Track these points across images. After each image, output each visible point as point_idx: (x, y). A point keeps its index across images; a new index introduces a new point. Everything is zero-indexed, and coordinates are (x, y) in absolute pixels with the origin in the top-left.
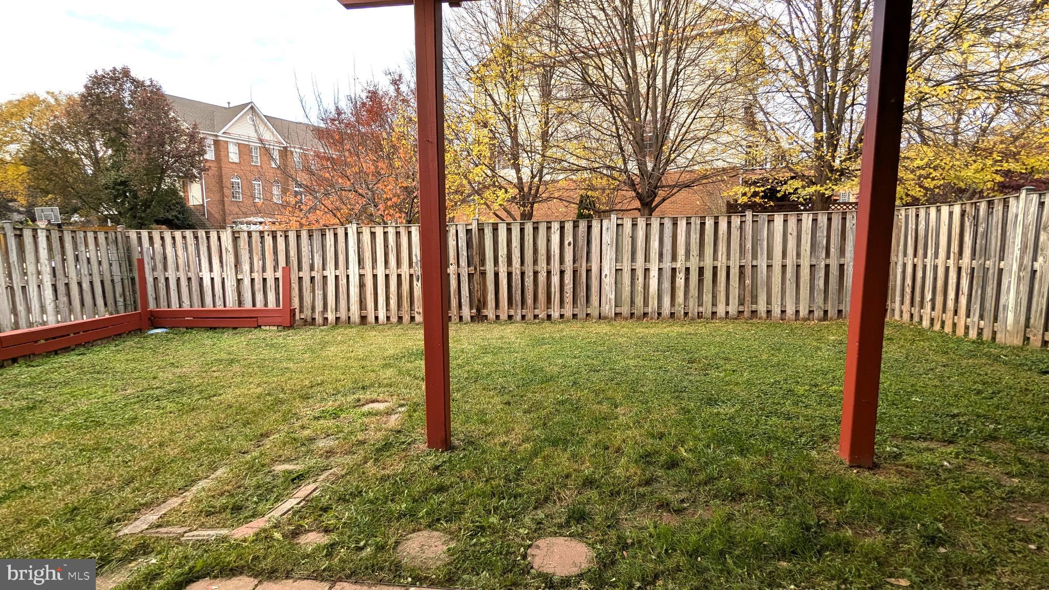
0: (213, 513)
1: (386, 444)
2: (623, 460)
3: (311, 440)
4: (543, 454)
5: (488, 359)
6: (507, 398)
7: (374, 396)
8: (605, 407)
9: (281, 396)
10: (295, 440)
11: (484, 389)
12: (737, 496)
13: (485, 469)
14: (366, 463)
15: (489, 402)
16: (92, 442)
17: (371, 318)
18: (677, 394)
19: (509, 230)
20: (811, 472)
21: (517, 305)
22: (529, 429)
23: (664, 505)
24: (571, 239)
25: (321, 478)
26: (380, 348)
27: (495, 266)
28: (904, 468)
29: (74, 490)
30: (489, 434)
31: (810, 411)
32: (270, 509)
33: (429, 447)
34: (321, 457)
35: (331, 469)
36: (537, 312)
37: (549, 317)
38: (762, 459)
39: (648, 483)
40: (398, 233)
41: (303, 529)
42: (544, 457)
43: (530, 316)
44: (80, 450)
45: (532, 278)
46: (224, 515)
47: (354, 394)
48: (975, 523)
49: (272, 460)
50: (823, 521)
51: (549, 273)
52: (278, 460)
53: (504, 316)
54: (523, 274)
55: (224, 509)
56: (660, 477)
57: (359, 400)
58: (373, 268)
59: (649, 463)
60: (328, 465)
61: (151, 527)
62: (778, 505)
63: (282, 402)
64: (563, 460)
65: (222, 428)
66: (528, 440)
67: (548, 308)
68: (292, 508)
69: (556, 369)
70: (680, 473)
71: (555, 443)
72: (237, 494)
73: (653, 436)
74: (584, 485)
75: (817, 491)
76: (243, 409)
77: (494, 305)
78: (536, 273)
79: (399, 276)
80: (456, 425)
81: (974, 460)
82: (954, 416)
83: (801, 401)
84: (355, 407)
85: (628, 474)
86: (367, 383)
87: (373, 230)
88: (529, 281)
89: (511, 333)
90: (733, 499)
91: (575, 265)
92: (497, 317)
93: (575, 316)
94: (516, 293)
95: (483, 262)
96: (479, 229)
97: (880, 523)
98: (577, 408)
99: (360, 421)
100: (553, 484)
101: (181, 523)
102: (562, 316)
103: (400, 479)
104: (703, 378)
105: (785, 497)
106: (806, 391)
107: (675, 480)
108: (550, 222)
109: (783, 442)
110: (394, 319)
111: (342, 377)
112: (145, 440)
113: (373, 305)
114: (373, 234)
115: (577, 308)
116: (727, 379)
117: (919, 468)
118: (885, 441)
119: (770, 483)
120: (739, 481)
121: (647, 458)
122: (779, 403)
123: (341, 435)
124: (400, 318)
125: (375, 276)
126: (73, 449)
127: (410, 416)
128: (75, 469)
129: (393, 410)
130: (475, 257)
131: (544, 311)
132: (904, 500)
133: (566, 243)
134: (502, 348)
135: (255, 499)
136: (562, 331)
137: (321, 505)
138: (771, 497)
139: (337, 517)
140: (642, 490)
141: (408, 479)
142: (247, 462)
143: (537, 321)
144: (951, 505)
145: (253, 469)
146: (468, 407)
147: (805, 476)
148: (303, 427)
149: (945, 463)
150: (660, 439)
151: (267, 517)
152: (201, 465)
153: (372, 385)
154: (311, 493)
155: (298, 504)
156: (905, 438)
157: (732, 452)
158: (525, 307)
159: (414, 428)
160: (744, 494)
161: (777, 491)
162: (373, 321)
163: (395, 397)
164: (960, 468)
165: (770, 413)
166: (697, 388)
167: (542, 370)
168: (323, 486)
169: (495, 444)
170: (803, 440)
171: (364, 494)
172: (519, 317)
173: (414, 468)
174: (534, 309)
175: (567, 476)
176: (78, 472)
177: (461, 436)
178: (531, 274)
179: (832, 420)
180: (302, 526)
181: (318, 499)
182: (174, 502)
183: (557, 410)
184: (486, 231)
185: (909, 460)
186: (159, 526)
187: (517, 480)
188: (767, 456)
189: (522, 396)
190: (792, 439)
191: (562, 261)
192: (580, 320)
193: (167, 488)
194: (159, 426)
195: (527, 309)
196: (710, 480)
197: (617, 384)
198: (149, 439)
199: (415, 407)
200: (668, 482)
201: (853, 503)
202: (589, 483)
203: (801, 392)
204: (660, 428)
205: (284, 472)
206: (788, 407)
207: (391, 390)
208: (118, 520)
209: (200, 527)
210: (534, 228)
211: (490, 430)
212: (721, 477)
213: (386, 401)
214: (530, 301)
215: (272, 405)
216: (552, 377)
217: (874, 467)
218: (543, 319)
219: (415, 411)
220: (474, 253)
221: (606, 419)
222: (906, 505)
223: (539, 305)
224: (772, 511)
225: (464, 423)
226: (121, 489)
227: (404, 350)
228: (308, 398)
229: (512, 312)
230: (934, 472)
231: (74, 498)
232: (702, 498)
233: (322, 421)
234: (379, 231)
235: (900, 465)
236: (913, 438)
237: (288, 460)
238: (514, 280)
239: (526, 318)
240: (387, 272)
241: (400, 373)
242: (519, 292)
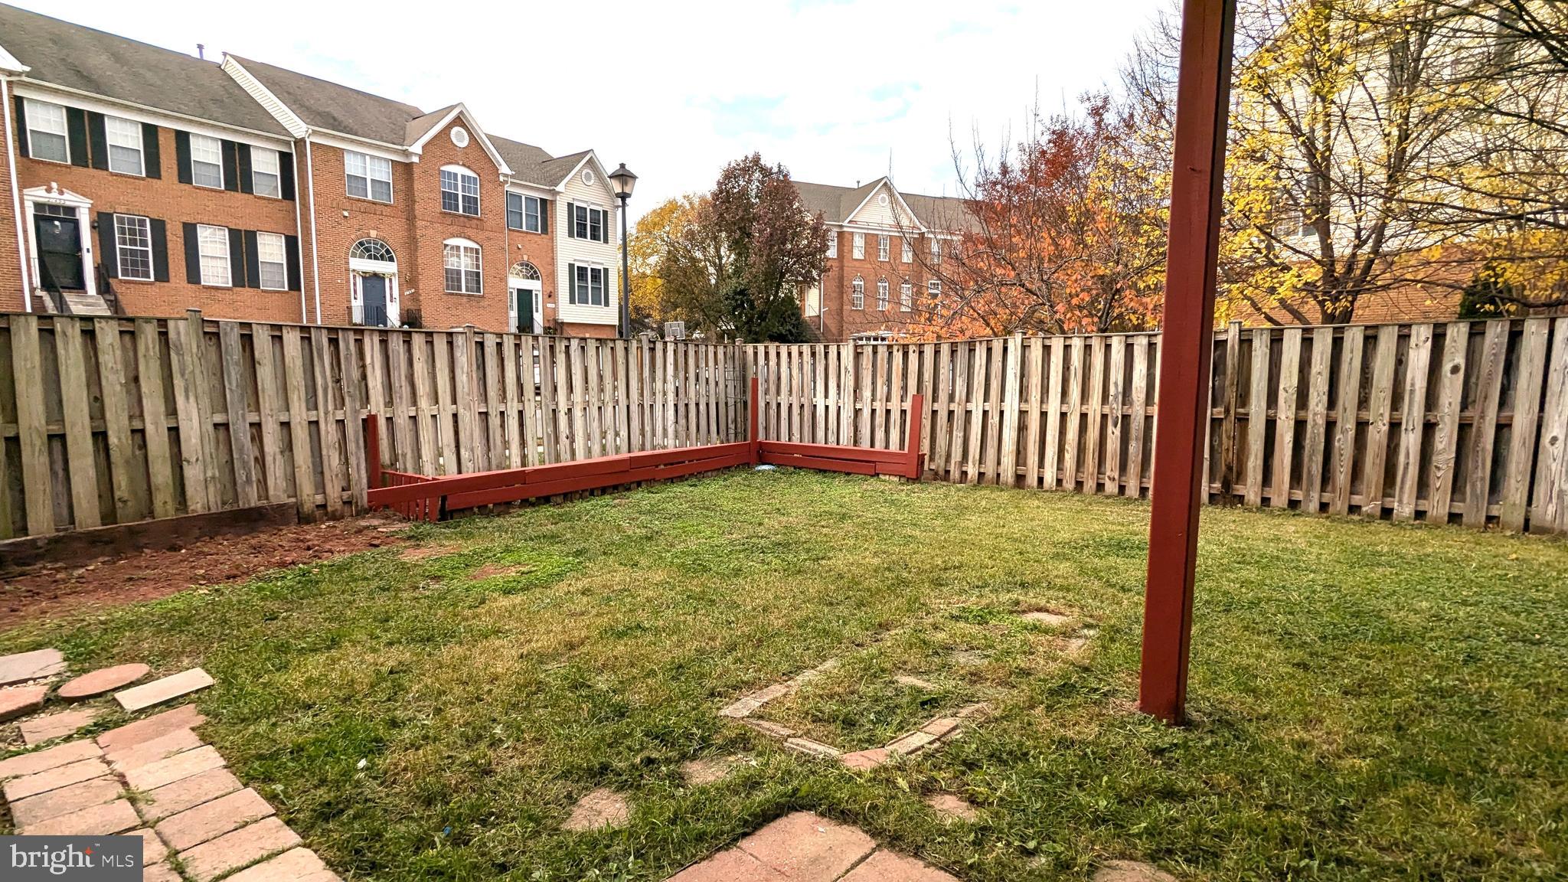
0: (820, 720)
1: (1064, 685)
3: (948, 649)
4: (1403, 791)
5: (1251, 573)
7: (1043, 603)
9: (905, 575)
10: (925, 643)
13: (1263, 784)
14: (1032, 707)
15: (1261, 656)
16: (698, 590)
17: (1032, 480)
19: (1307, 343)
21: (1311, 484)
24: (1460, 360)
25: (964, 712)
26: (1047, 527)
27: (1269, 407)
29: (680, 644)
30: (1265, 717)
32: (892, 738)
33: (1142, 709)
34: (963, 678)
35: (978, 702)
36: (1357, 500)
37: (1387, 513)
40: (1088, 348)
41: (937, 786)
42: (1407, 800)
43: (1339, 505)
44: (688, 597)
45: (1352, 434)
46: (832, 727)
47: (1009, 592)
49: (895, 665)
51: (1395, 427)
52: (900, 667)
53: (1279, 500)
54: (1330, 425)
55: (833, 718)
57: (1017, 603)
58: (1042, 402)
60: (973, 696)
61: (752, 716)
63: (905, 583)
64: (1462, 821)
65: (831, 604)
67: (1385, 495)
68: (923, 747)
69: (1416, 619)
72: (851, 702)
76: (857, 584)
77: (1260, 478)
78: (1362, 426)
79: (1084, 416)
80: (1195, 680)
84: (1011, 612)
86: (1029, 579)
87: (1047, 342)
88: (1344, 441)
89: (1294, 530)
91: (1467, 414)
92: (1266, 501)
93: (1454, 518)
94: (1311, 459)
95: (1244, 398)
96: (1241, 341)
98: (1485, 713)
99: (1020, 637)
101: (784, 722)
102: (1420, 515)
103: (1093, 753)
108: (1410, 326)
110: (1069, 485)
111: (990, 563)
112: (748, 600)
113: (1036, 459)
114: (1047, 349)
115: (1463, 501)
123: (990, 652)
124: (1079, 485)
125: (1044, 415)
126: (682, 593)
127: (1105, 648)
128: (682, 618)
129: (1074, 630)
130: (1229, 390)
131: (1375, 499)
133: (1447, 367)
134: (1278, 558)
135: (872, 716)
136: (1422, 543)
137: (963, 756)
139: (989, 784)
141: (1110, 758)
142: (862, 660)
143: (1356, 517)
145: (871, 672)
146: (1215, 654)
148: (935, 627)
151: (888, 749)
152: (808, 649)
153: (1036, 583)
154: (949, 732)
155: (931, 743)
158: (1329, 488)
159: (1112, 669)
162: (1035, 483)
163: (1076, 611)
167: (1379, 614)
168: (966, 727)
169: (1282, 740)
171: (1031, 759)
172: (1313, 506)
173: (1117, 739)
174: (1352, 493)
176: (685, 622)
177: (1205, 706)
178: (1351, 426)
180: (936, 781)
181: (960, 745)
182: (777, 690)
184: (1256, 343)
186: (761, 717)
191: (1431, 401)
192: (1470, 527)
193: (770, 668)
194: (763, 585)
195: (1333, 491)
198: (753, 599)
199: (1113, 634)
205: (911, 687)
207: (1070, 596)
208: (720, 695)
209: (806, 734)
210: (1366, 338)
211: (1268, 709)
213: (1061, 614)
214: (1342, 475)
215: (893, 584)
218: (1371, 517)
219: (1113, 640)
220: (1227, 383)
223: (1364, 487)
225: (1208, 684)
226: (723, 655)
227: (1087, 536)
228: (941, 585)
229: (1298, 495)
231: (679, 651)
233: (962, 624)
234: (1057, 344)
237: (915, 672)
238: (1308, 435)
239: (1331, 509)
240: (1064, 410)
241: (1082, 572)
242: (1319, 458)
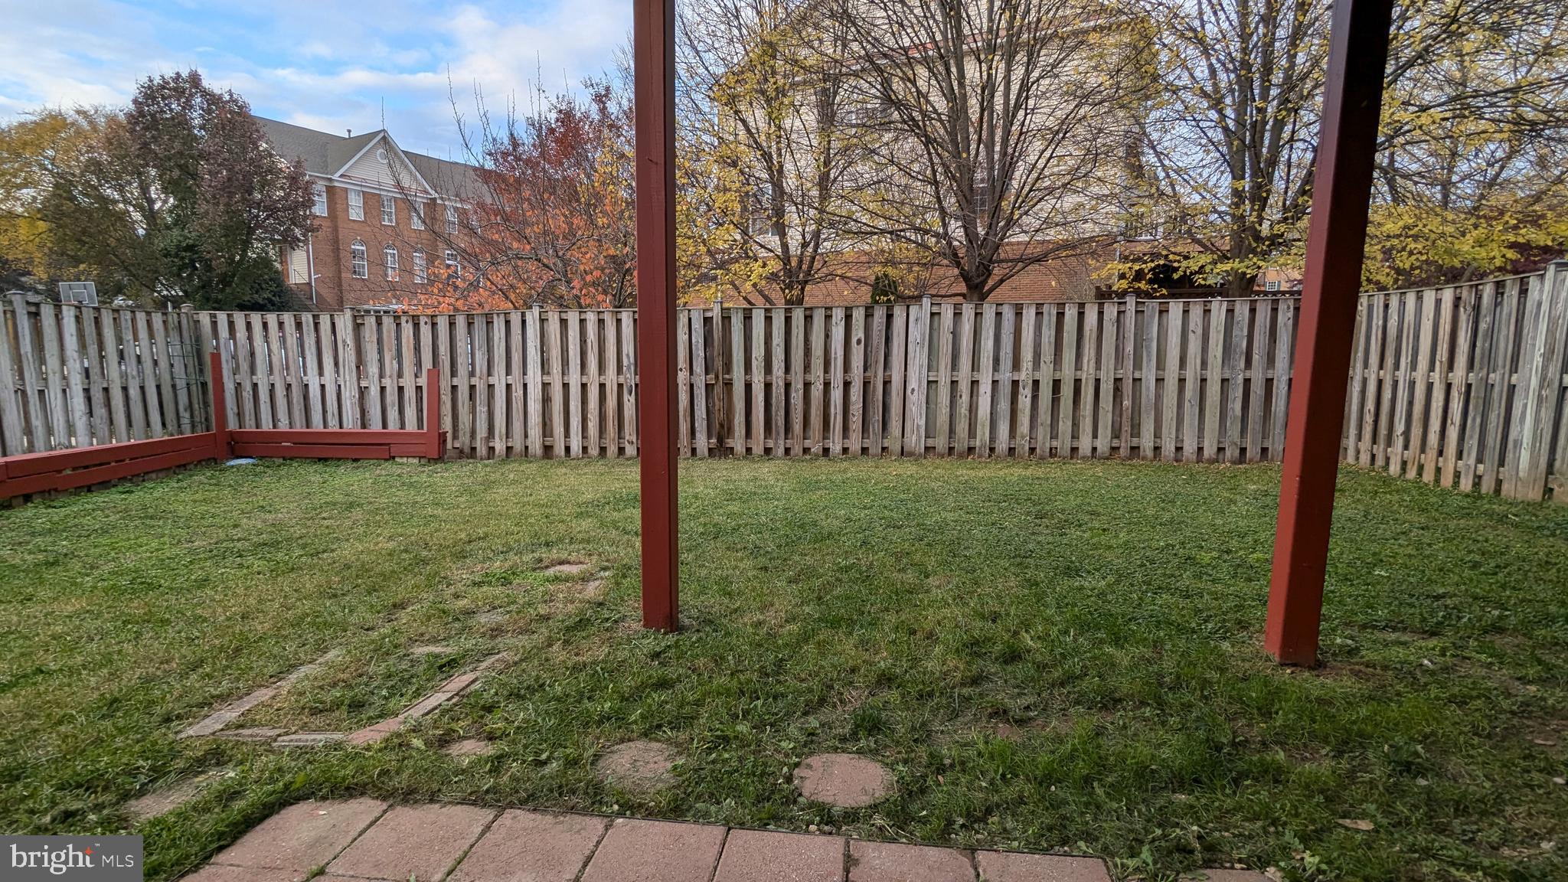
0: (321, 711)
1: (581, 620)
2: (938, 650)
3: (470, 613)
4: (816, 639)
5: (734, 507)
6: (763, 561)
7: (564, 556)
8: (910, 577)
9: (425, 553)
10: (444, 612)
11: (728, 549)
12: (1110, 702)
13: (730, 658)
14: (550, 645)
15: (737, 567)
16: (142, 611)
17: (559, 449)
18: (1018, 560)
19: (768, 319)
20: (1222, 670)
21: (778, 433)
22: (796, 605)
23: (1000, 713)
24: (861, 335)
25: (484, 665)
26: (572, 491)
27: (746, 374)
28: (1362, 668)
29: (114, 675)
30: (736, 610)
31: (1219, 587)
32: (406, 706)
33: (644, 626)
34: (483, 635)
35: (498, 653)
36: (808, 443)
37: (826, 452)
38: (1148, 653)
39: (975, 681)
40: (601, 322)
41: (455, 735)
42: (819, 643)
43: (797, 450)
44: (124, 622)
45: (801, 392)
46: (337, 713)
47: (533, 552)
48: (1473, 746)
49: (410, 639)
50: (1242, 738)
51: (827, 385)
52: (419, 639)
53: (758, 450)
54: (788, 385)
55: (337, 705)
56: (995, 674)
57: (540, 560)
58: (563, 374)
59: (978, 655)
60: (493, 648)
61: (227, 727)
62: (1172, 716)
63: (425, 562)
64: (847, 648)
65: (335, 596)
66: (794, 619)
67: (824, 438)
68: (440, 705)
69: (836, 523)
70: (1020, 670)
71: (835, 623)
72: (358, 685)
73: (983, 617)
74: (879, 682)
75: (1230, 697)
76: (367, 571)
77: (744, 432)
78: (807, 385)
79: (602, 386)
80: (686, 596)
81: (1469, 659)
82: (1438, 598)
83: (1206, 573)
84: (534, 570)
85: (945, 668)
86: (553, 538)
87: (564, 316)
88: (797, 397)
89: (767, 471)
90: (1105, 707)
91: (867, 374)
92: (749, 450)
93: (865, 450)
94: (776, 415)
95: (728, 367)
96: (723, 317)
97: (1328, 743)
98: (868, 577)
99: (541, 589)
100: (831, 680)
101: (272, 724)
102: (845, 450)
103: (602, 669)
104: (1058, 538)
105: (1182, 704)
106: (1215, 559)
107: (1015, 678)
108: (831, 308)
109: (1181, 629)
110: (594, 451)
111: (516, 529)
112: (220, 610)
113: (562, 429)
114: (564, 322)
115: (868, 438)
116: (1095, 540)
117: (1385, 668)
118: (1334, 630)
119: (1161, 685)
120: (1112, 682)
121: (974, 647)
122: (1173, 575)
123: (513, 607)
124: (603, 450)
125: (566, 386)
126: (114, 619)
127: (618, 584)
128: (116, 648)
129: (592, 574)
130: (717, 359)
131: (819, 442)
132: (1364, 711)
133: (854, 340)
134: (755, 494)
135: (384, 692)
136: (845, 471)
137: (482, 702)
138: (1161, 704)
139: (507, 719)
140: (966, 691)
141: (615, 670)
142: (373, 641)
143: (808, 457)
144: (1435, 719)
145: (381, 651)
146: (704, 572)
147: (1214, 676)
148: (457, 596)
149: (1426, 662)
150: (994, 621)
151: (401, 717)
152: (304, 645)
153: (561, 540)
154: (468, 685)
155: (448, 700)
156: (1364, 627)
157: (1102, 641)
158: (790, 436)
159: (622, 600)
160: (1120, 700)
161: (1170, 695)
162: (563, 453)
163: (595, 558)
164: (1445, 669)
165: (1160, 588)
166: (1049, 553)
167: (815, 524)
168: (486, 677)
169: (745, 625)
170: (1210, 626)
171: (548, 689)
172: (781, 451)
173: (621, 655)
174: (804, 439)
175: (853, 670)
176: (120, 652)
177: (694, 613)
178: (800, 386)
179: (1254, 600)
180: (454, 731)
181: (478, 694)
182: (263, 695)
183: (838, 579)
184: (734, 320)
185: (1368, 655)
186: (241, 726)
187: (779, 674)
188: (1155, 646)
189: (785, 560)
190: (1194, 625)
191: (847, 367)
192: (873, 456)
193: (252, 674)
194: (241, 591)
195: (792, 438)
196: (1069, 679)
197: (929, 545)
198: (225, 608)
199: (624, 571)
200: (1006, 681)
201: (1286, 714)
202: (886, 680)
203: (1207, 560)
204: (993, 605)
205: (428, 655)
206: (1186, 580)
207: (590, 547)
208: (179, 717)
209: (302, 728)
210: (806, 317)
211: (738, 604)
212: (1086, 675)
213: (581, 563)
214: (797, 427)
215: (410, 565)
216: (830, 534)
217: (1318, 666)
218: (817, 455)
219: (624, 576)
220: (715, 354)
221: (912, 593)
222: (1367, 718)
223: (811, 433)
224: (1163, 723)
225: (697, 595)
226: (183, 676)
227: (608, 495)
228: (465, 557)
229: (771, 444)
230: (1409, 674)
231: (115, 686)
232: (1057, 705)
233: (485, 588)
234: (573, 317)
235: (1357, 664)
236: (1375, 627)
237: (434, 640)
238: (774, 395)
239: (792, 452)
240: (584, 381)
241: (602, 525)
242: (782, 413)
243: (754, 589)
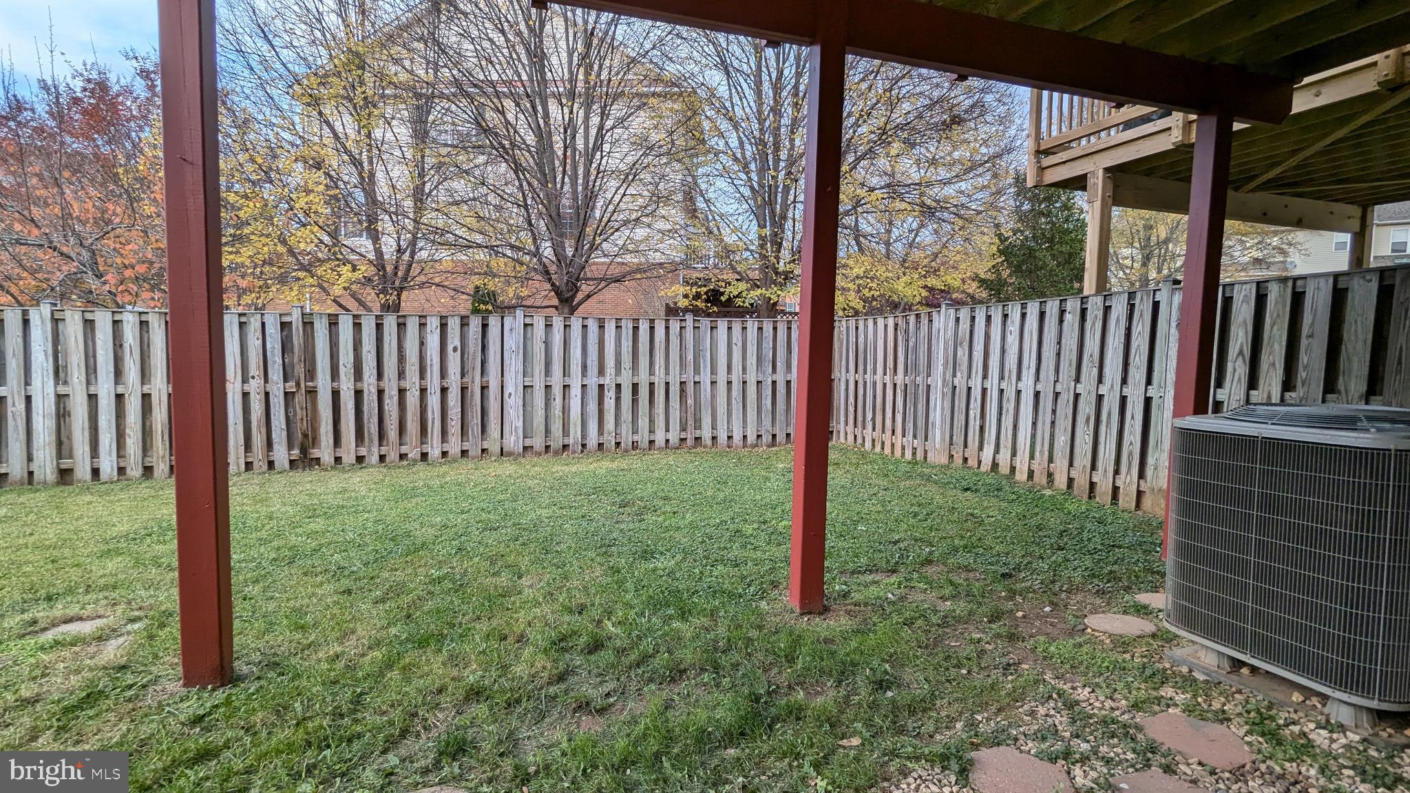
2: (527, 652)
4: (402, 662)
6: (346, 583)
7: (73, 611)
8: (504, 580)
11: (305, 574)
12: (677, 673)
13: (297, 705)
15: (314, 594)
17: (83, 471)
18: (604, 550)
19: (357, 326)
20: (760, 628)
21: (371, 441)
22: (382, 628)
23: (583, 706)
24: (458, 343)
26: (98, 524)
27: (333, 380)
28: (852, 607)
30: (310, 646)
31: (759, 554)
33: (185, 685)
36: (404, 449)
37: (424, 456)
38: (705, 621)
39: (561, 678)
40: (144, 324)
42: (404, 668)
43: (393, 456)
45: (396, 398)
47: (23, 611)
48: (917, 657)
50: (774, 687)
51: (423, 391)
53: (349, 458)
54: (380, 393)
56: (580, 666)
57: (34, 622)
58: (88, 383)
59: (564, 650)
62: (725, 677)
64: (435, 666)
66: (378, 645)
67: (422, 443)
69: (432, 531)
70: (606, 656)
71: (422, 643)
73: (571, 611)
74: (467, 699)
75: (767, 650)
77: (331, 441)
78: (402, 392)
79: (146, 397)
80: (244, 640)
81: (914, 587)
82: (895, 543)
83: (749, 543)
84: (22, 636)
85: (533, 671)
86: (60, 589)
87: (89, 316)
88: (391, 404)
89: (358, 481)
90: (673, 680)
91: (464, 380)
92: (338, 460)
93: (464, 453)
94: (369, 422)
95: (311, 373)
96: (304, 323)
97: (831, 676)
98: (461, 585)
99: (31, 661)
100: (416, 706)
102: (444, 454)
104: (637, 525)
105: (732, 665)
106: (755, 530)
107: (598, 667)
108: (425, 317)
109: (731, 595)
110: (135, 471)
113: (87, 448)
114: (89, 325)
115: (468, 441)
116: (667, 523)
117: (866, 604)
118: (834, 579)
119: (716, 649)
120: (678, 654)
121: (561, 644)
122: (726, 548)
124: (148, 471)
125: (93, 398)
127: (151, 637)
129: (114, 630)
130: (297, 368)
131: (416, 447)
132: (854, 644)
133: (450, 348)
134: (343, 507)
136: (444, 475)
138: (716, 668)
140: (552, 690)
141: (134, 752)
143: (405, 463)
144: (896, 641)
146: (271, 606)
147: (754, 634)
149: (890, 595)
150: (580, 613)
153: (71, 590)
156: (853, 573)
157: (671, 617)
158: (385, 443)
159: (156, 657)
160: (685, 670)
161: (723, 657)
162: (88, 476)
163: (120, 609)
164: (902, 598)
165: (716, 561)
166: (630, 539)
167: (408, 534)
169: (319, 661)
170: (752, 589)
172: (375, 458)
173: (149, 728)
174: (400, 445)
175: (440, 691)
177: (256, 657)
178: (395, 392)
179: (782, 561)
183: (430, 593)
184: (317, 325)
185: (856, 596)
187: (355, 711)
188: (712, 615)
189: (372, 578)
190: (740, 590)
191: (443, 374)
192: (473, 458)
195: (388, 445)
196: (644, 659)
197: (524, 544)
199: (160, 620)
200: (589, 672)
201: (804, 658)
202: (475, 694)
203: (750, 532)
204: (580, 598)
206: (736, 552)
207: (114, 595)
210: (399, 325)
211: (310, 639)
212: (658, 652)
213: (99, 617)
214: (392, 433)
216: (424, 544)
217: (825, 610)
218: (415, 461)
219: (162, 626)
220: (296, 360)
221: (504, 596)
222: (856, 649)
223: (408, 439)
224: (718, 685)
225: (261, 635)
229: (363, 451)
230: (880, 607)
232: (633, 686)
234: (103, 320)
235: (849, 604)
236: (859, 572)
238: (365, 403)
239: (387, 459)
240: (120, 390)
241: (138, 563)
242: (375, 420)
243: (333, 616)
